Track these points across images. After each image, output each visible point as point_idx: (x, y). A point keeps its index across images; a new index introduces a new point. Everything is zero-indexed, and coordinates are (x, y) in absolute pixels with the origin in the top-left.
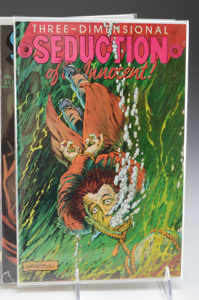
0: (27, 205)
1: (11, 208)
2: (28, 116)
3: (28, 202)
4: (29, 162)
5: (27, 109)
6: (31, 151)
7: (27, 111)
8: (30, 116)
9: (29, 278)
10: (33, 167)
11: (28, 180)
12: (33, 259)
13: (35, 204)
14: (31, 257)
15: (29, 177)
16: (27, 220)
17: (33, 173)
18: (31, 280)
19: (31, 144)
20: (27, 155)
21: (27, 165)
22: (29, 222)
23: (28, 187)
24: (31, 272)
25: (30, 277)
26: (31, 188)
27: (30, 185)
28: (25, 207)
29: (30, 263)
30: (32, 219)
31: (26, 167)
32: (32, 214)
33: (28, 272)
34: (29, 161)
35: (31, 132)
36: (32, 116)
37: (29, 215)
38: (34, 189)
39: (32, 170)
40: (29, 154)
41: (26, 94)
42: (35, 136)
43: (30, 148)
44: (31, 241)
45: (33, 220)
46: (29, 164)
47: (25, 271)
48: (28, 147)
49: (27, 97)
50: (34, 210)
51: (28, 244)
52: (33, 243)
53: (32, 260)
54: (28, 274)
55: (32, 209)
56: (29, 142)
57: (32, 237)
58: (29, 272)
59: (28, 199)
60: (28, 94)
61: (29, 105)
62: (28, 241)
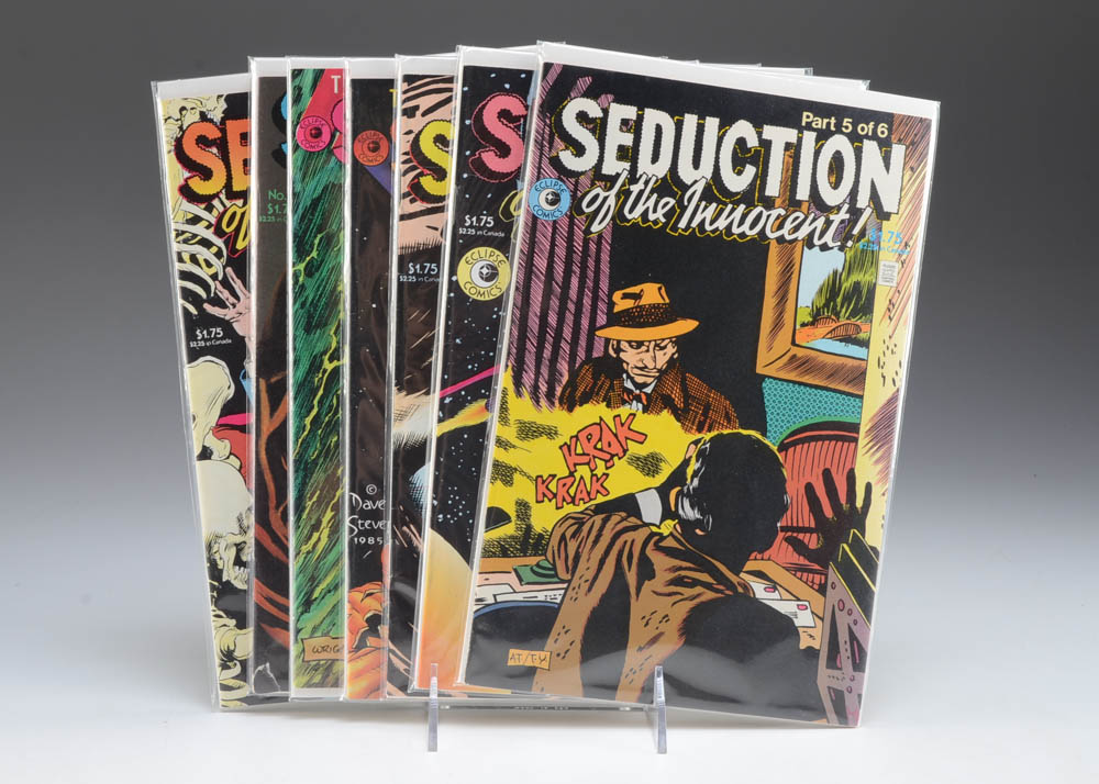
0: (315, 499)
1: (277, 507)
2: (319, 287)
3: (318, 492)
4: (322, 396)
5: (317, 271)
6: (325, 371)
7: (317, 275)
8: (325, 287)
9: (317, 678)
10: (331, 406)
11: (318, 438)
12: (328, 632)
13: (335, 496)
14: (324, 626)
15: (320, 432)
16: (316, 535)
17: (329, 422)
18: (321, 684)
19: (325, 353)
20: (316, 379)
21: (315, 402)
22: (319, 539)
23: (318, 456)
24: (322, 662)
25: (320, 676)
26: (326, 457)
27: (321, 452)
28: (310, 503)
29: (319, 641)
30: (326, 532)
31: (313, 407)
32: (325, 520)
33: (314, 663)
34: (321, 392)
35: (326, 325)
36: (329, 288)
37: (319, 522)
38: (331, 460)
39: (327, 415)
40: (320, 375)
41: (316, 237)
42: (335, 333)
43: (322, 362)
44: (323, 586)
45: (329, 537)
46: (320, 402)
47: (308, 662)
48: (318, 360)
49: (317, 241)
50: (332, 511)
51: (316, 594)
52: (329, 591)
53: (326, 634)
54: (316, 669)
55: (327, 508)
56: (320, 347)
57: (326, 576)
58: (318, 664)
59: (318, 483)
60: (319, 236)
61: (322, 261)
62: (317, 586)
